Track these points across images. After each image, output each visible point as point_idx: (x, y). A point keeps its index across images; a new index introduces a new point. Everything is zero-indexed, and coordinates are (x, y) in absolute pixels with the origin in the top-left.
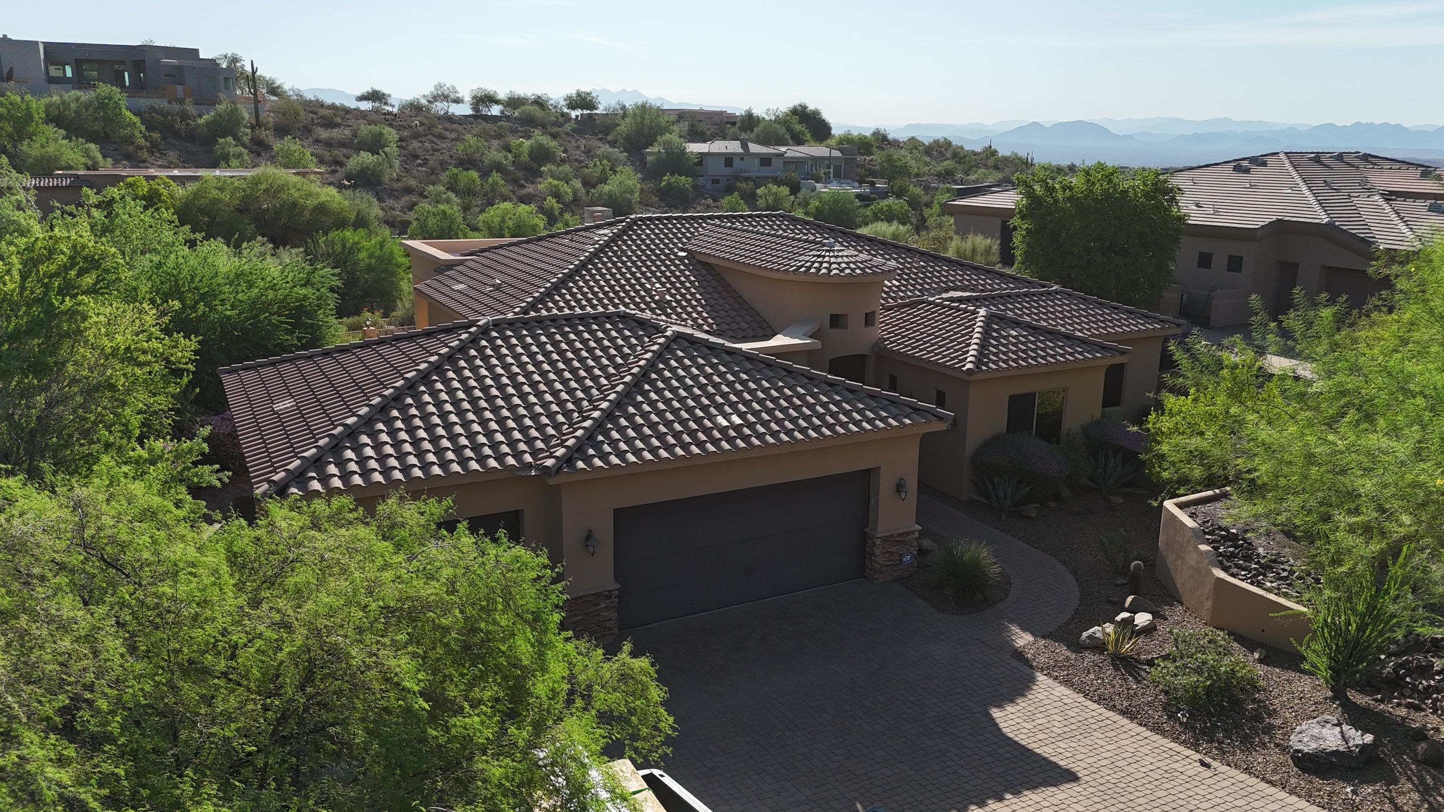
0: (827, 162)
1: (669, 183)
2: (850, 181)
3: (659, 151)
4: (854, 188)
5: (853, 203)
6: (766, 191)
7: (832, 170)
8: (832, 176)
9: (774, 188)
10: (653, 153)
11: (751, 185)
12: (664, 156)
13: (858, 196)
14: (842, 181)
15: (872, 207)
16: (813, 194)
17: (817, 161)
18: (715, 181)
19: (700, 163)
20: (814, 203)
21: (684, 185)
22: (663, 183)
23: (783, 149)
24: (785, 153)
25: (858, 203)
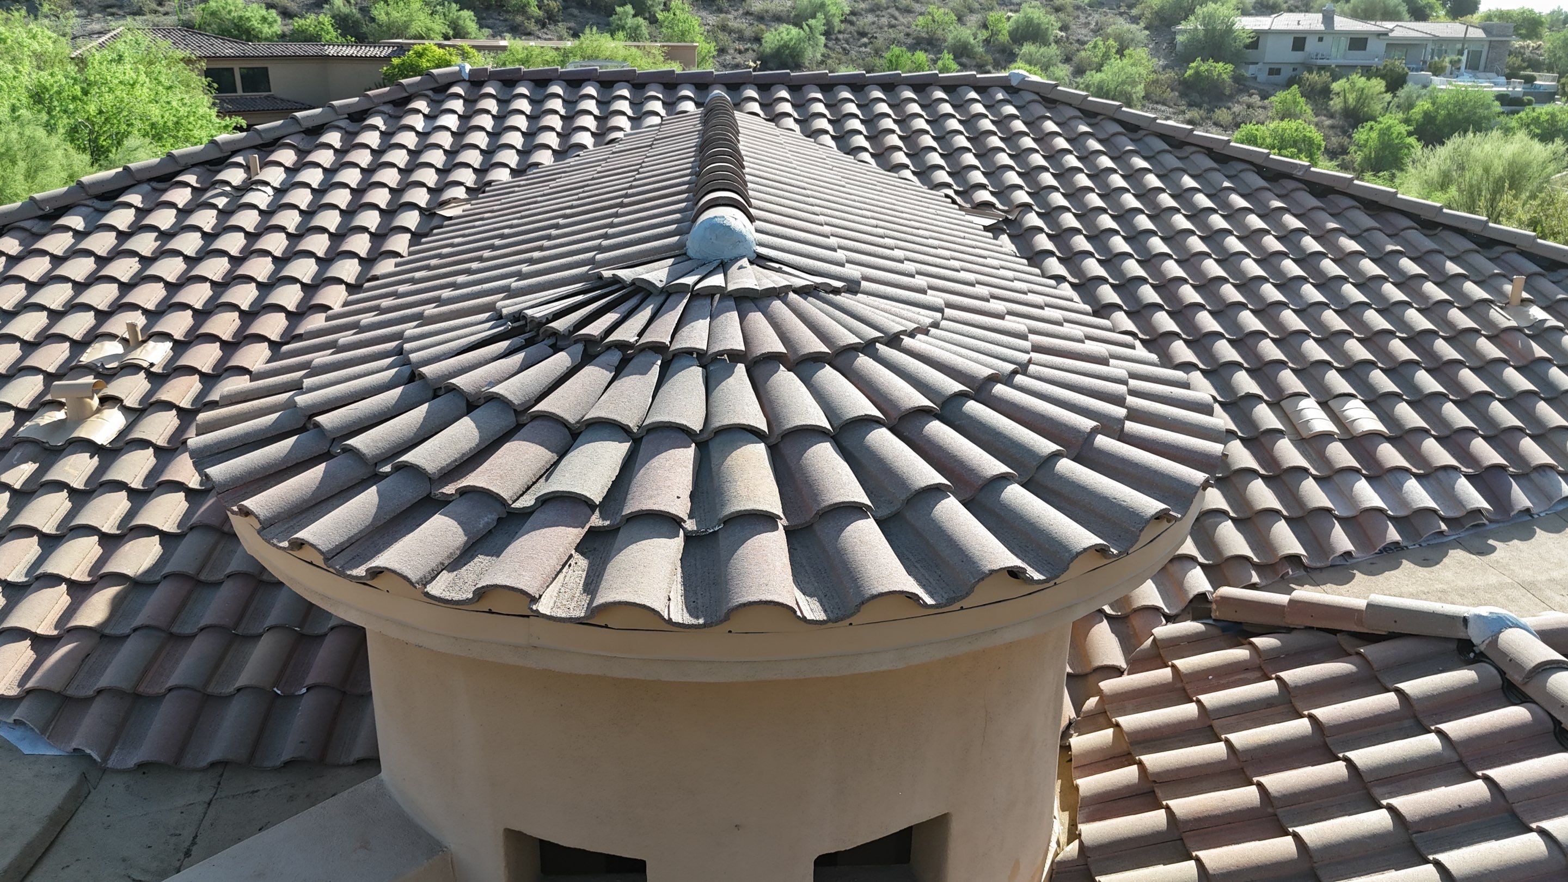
0: (1459, 46)
1: (1197, 73)
2: (1494, 75)
3: (1196, 29)
4: (1496, 84)
5: (1488, 107)
6: (1347, 86)
7: (1464, 58)
8: (1463, 65)
9: (1361, 81)
10: (1185, 31)
11: (1326, 76)
12: (1201, 34)
13: (1502, 98)
14: (1479, 74)
15: (1522, 114)
16: (1424, 91)
17: (1441, 44)
18: (1274, 71)
19: (1254, 45)
20: (1423, 105)
21: (1220, 74)
22: (1189, 72)
23: (1389, 25)
24: (1392, 30)
25: (1497, 107)
